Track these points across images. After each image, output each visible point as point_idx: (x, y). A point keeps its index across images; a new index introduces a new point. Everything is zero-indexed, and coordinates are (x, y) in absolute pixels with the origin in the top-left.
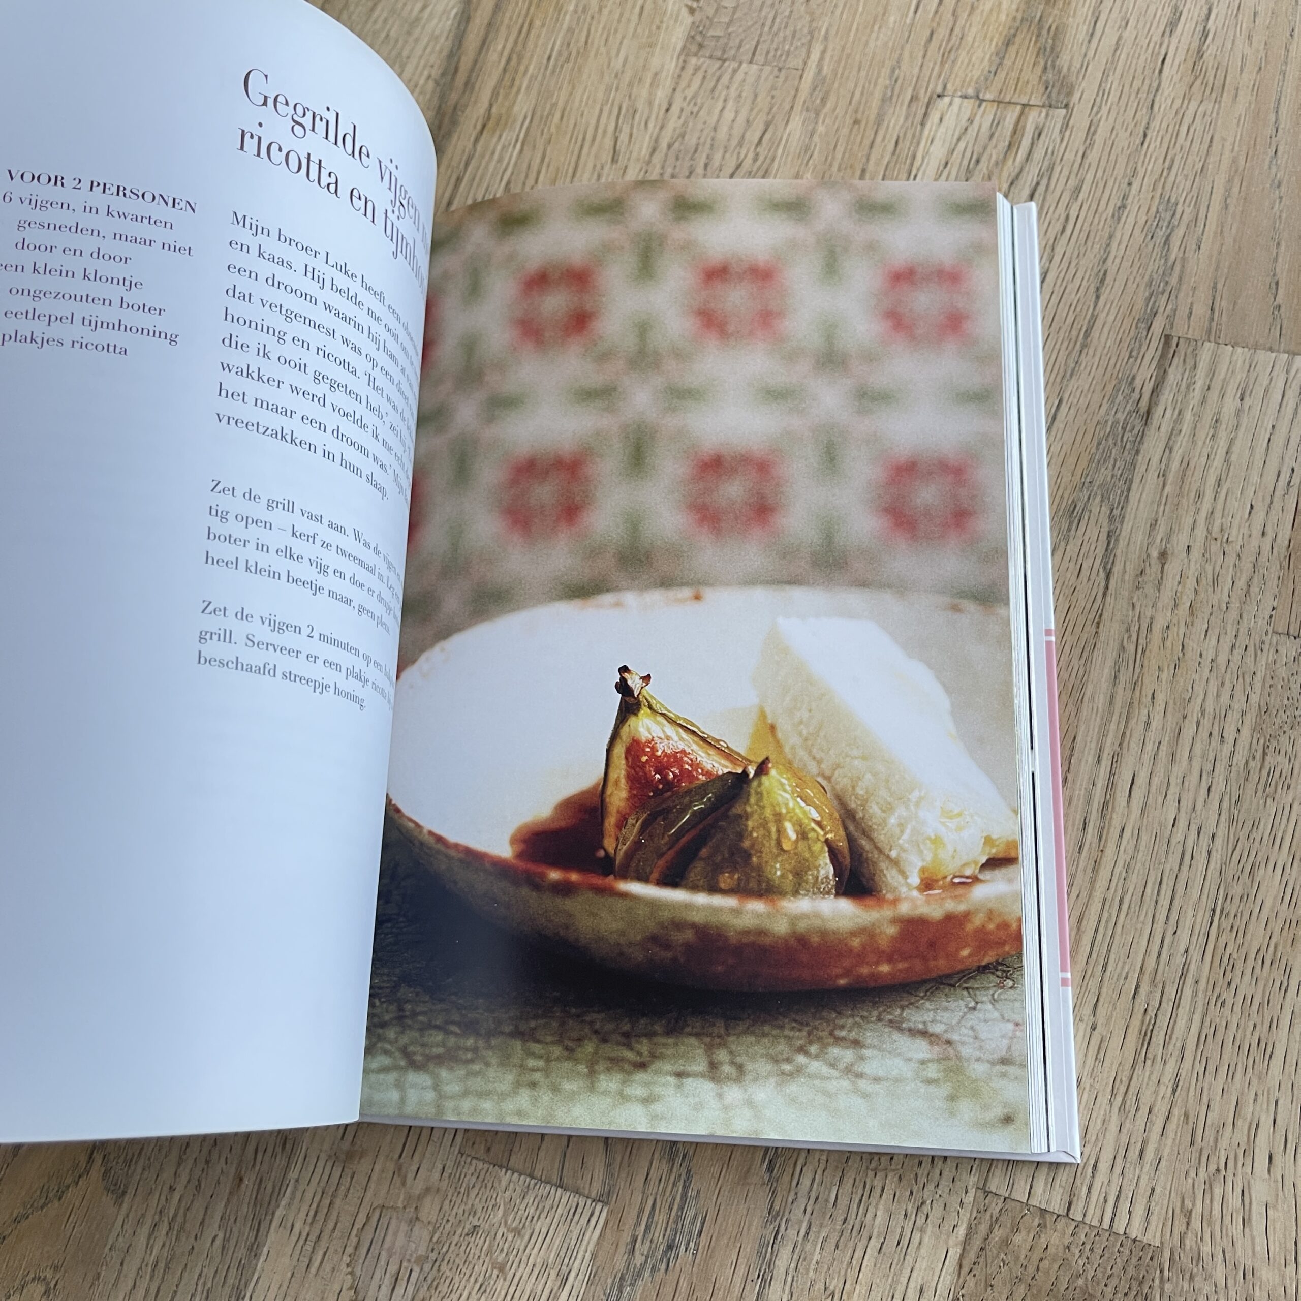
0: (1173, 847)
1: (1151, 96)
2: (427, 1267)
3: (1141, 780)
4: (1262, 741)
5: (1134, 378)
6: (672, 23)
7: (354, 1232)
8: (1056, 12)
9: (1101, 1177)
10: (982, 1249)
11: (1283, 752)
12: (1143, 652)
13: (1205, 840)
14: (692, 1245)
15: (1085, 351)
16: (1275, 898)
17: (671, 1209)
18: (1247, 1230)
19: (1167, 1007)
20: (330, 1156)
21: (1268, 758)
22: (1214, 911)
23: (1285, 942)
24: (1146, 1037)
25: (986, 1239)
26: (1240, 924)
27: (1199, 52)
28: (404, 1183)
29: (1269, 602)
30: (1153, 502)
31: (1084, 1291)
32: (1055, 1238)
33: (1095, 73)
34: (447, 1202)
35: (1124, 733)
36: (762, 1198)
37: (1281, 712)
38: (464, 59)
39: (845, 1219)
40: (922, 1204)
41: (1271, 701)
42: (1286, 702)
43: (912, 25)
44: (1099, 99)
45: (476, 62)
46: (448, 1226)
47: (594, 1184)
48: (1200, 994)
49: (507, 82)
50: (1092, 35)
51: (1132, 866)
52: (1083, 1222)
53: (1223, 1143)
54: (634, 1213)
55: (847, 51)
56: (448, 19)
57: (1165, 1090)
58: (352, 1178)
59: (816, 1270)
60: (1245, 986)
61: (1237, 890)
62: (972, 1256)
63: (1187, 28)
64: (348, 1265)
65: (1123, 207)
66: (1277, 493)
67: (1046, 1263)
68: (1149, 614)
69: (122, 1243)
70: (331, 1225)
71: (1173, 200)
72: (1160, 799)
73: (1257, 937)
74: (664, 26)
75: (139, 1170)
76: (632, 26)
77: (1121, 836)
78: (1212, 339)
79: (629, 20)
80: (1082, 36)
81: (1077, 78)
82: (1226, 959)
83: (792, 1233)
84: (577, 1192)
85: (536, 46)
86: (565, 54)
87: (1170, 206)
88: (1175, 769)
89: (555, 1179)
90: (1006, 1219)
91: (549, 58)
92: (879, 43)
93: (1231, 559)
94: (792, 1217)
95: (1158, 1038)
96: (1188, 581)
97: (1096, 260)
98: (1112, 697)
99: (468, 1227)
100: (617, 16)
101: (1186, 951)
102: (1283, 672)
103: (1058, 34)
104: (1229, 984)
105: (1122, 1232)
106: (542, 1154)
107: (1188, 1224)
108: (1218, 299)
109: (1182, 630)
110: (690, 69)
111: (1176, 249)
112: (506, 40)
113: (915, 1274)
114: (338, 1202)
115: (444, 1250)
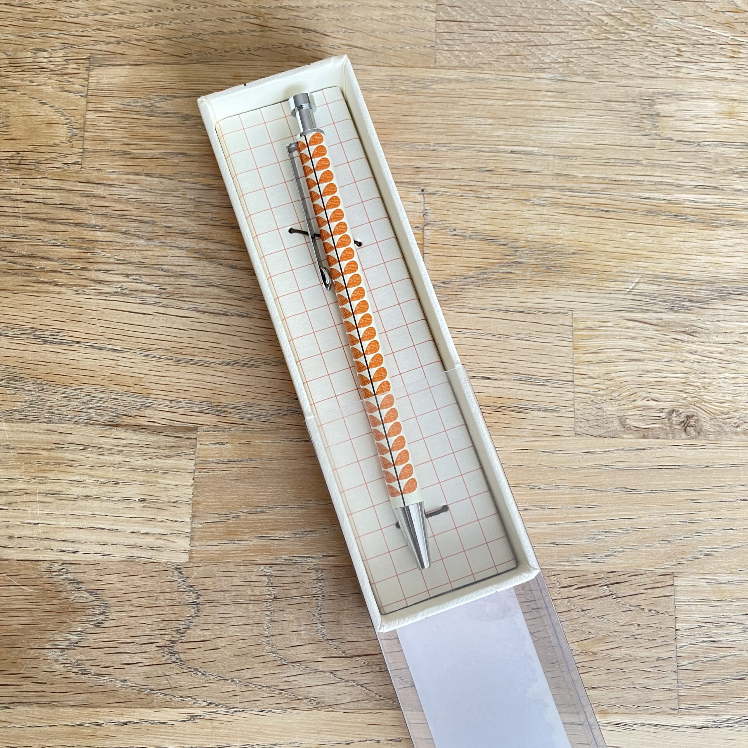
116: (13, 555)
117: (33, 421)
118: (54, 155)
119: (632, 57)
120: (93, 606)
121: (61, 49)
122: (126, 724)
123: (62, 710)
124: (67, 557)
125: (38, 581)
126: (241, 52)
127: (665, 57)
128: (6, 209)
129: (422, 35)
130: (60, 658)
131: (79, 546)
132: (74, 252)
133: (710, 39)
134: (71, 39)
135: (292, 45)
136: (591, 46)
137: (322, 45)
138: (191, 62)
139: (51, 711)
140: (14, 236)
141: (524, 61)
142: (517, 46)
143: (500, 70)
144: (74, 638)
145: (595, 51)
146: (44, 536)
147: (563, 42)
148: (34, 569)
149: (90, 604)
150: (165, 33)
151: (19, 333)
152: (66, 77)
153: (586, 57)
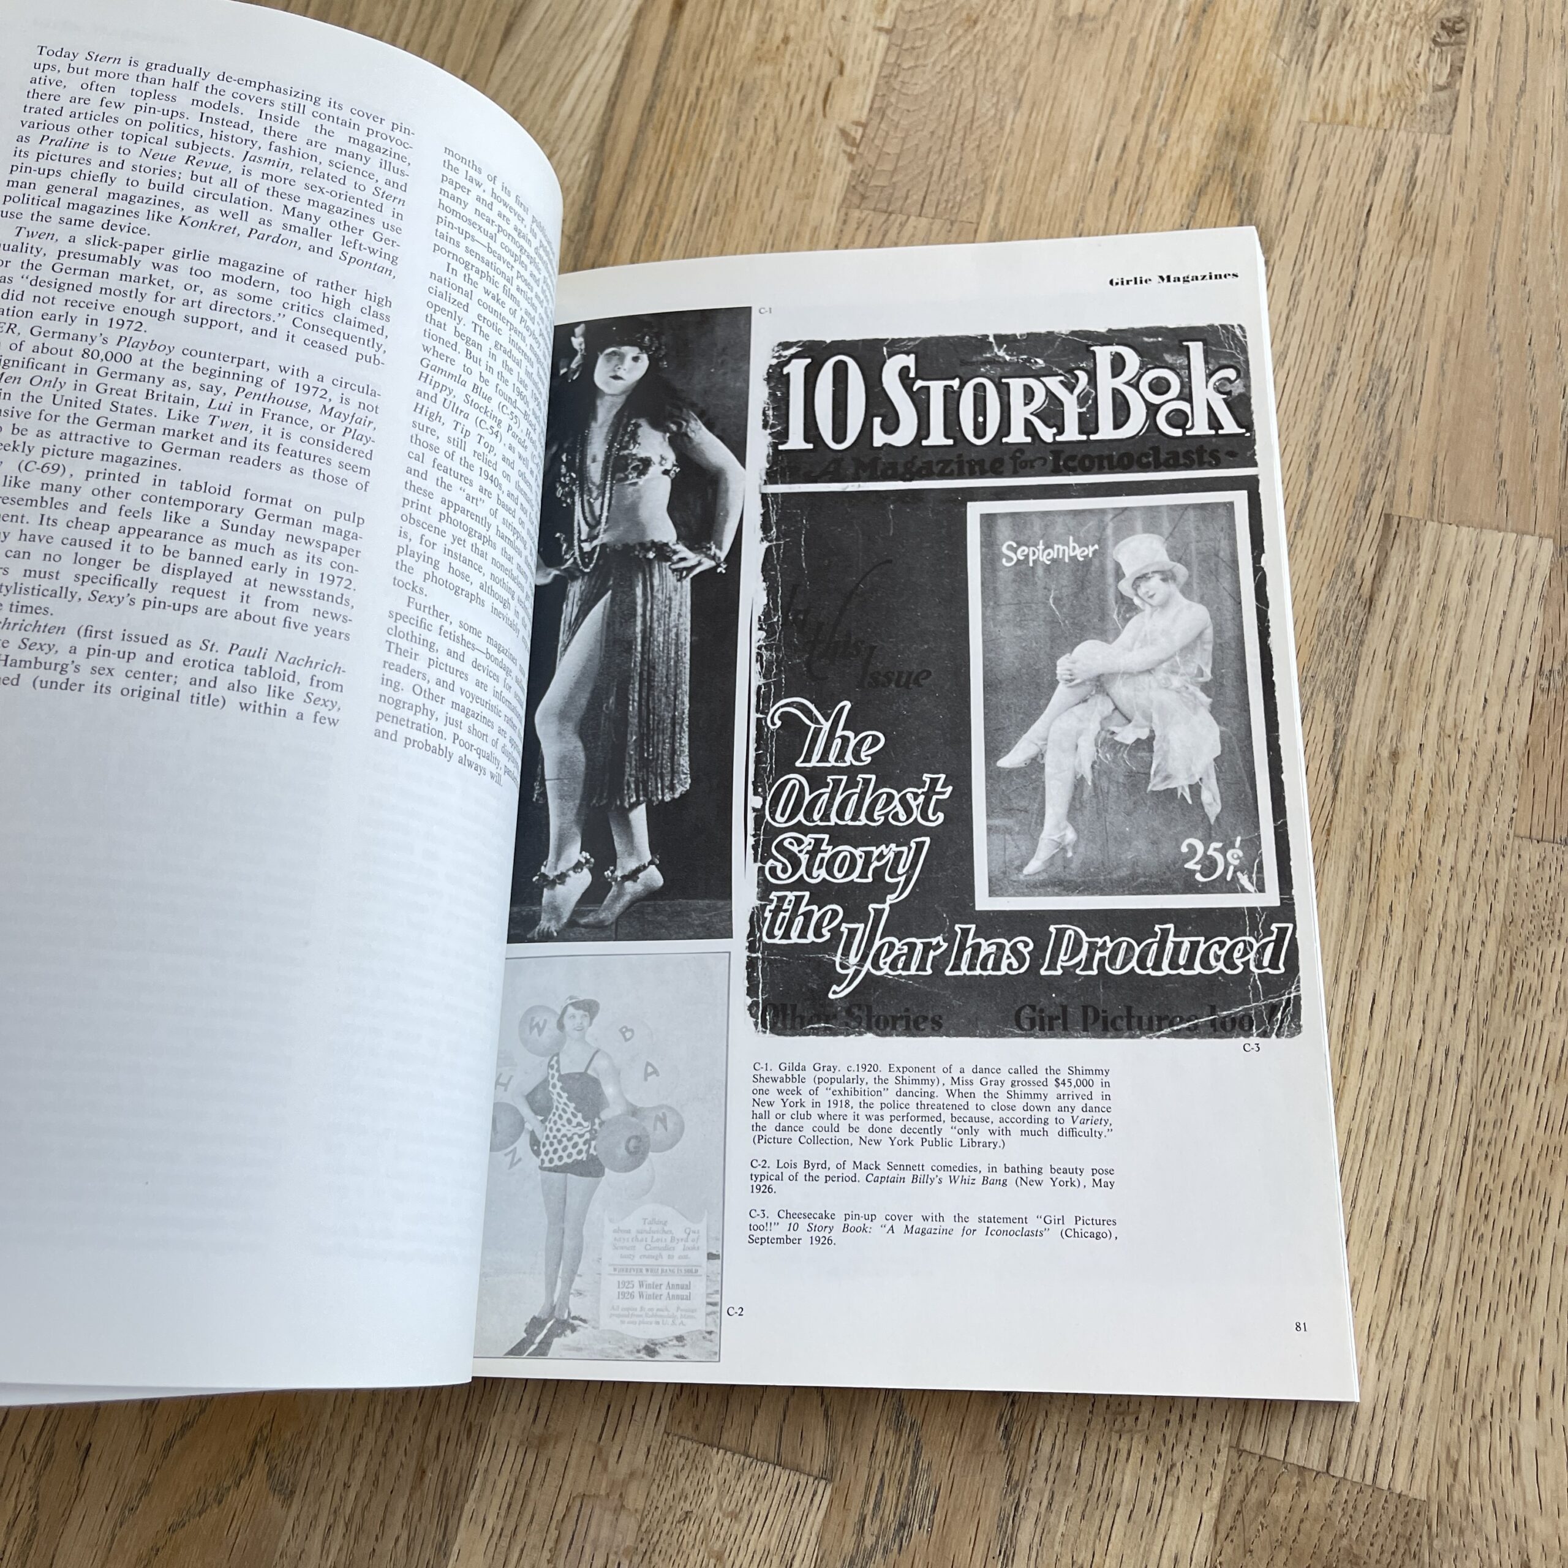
0: (1419, 1071)
1: (1357, 252)
2: (637, 1559)
3: (1383, 1000)
4: (1508, 954)
5: (1353, 562)
6: (829, 172)
7: (554, 1522)
8: (1250, 159)
9: (1361, 1430)
10: (1239, 1512)
11: (1531, 966)
12: (1378, 860)
13: (1453, 1062)
14: (926, 1522)
15: (1299, 533)
16: (1530, 1122)
17: (901, 1483)
18: (1517, 1479)
19: (1422, 1244)
20: (521, 1443)
21: (1516, 972)
22: (1466, 1138)
23: (1543, 1169)
24: (1402, 1277)
25: (1242, 1502)
26: (1495, 1152)
27: (1407, 201)
28: (605, 1468)
29: (1508, 803)
30: (1380, 696)
31: (1349, 1551)
32: (1316, 1496)
33: (1295, 226)
34: (655, 1487)
35: (1362, 949)
36: (1000, 1467)
37: (1527, 923)
38: (599, 213)
39: (1091, 1487)
40: (1173, 1466)
41: (1517, 910)
42: (1531, 911)
43: (1094, 174)
44: (1301, 256)
45: (613, 216)
46: (657, 1514)
47: (815, 1460)
48: (1457, 1229)
49: (648, 239)
50: (1290, 184)
51: (1377, 1093)
52: (1344, 1478)
53: (1488, 1388)
54: (861, 1489)
55: (1026, 202)
56: (579, 168)
57: (1425, 1334)
58: (548, 1465)
59: (1062, 1543)
60: (1504, 1220)
61: (1489, 1116)
62: (1228, 1519)
63: (1393, 175)
64: (549, 1561)
65: (1333, 373)
66: (1512, 684)
67: (1306, 1525)
68: (1382, 819)
69: (293, 1549)
70: (527, 1518)
71: (1385, 367)
72: (1404, 1021)
73: (1513, 1165)
74: (821, 175)
75: (308, 1467)
76: (786, 176)
77: (1364, 1061)
78: (1435, 517)
79: (782, 169)
80: (1280, 184)
81: (1277, 231)
82: (1481, 1191)
83: (1033, 1504)
84: (797, 1469)
85: (679, 198)
86: (713, 206)
87: (1384, 373)
88: (1418, 986)
89: (772, 1455)
90: (1263, 1480)
91: (695, 211)
92: (1060, 193)
93: (1467, 757)
94: (1033, 1487)
95: (1415, 1278)
96: (1423, 783)
97: (1308, 432)
98: (1347, 911)
99: (679, 1513)
100: (768, 164)
101: (1440, 1183)
102: (1527, 879)
103: (1253, 183)
104: (1486, 1217)
105: (1385, 1487)
106: (756, 1429)
107: (1455, 1475)
108: (1439, 473)
109: (1418, 836)
110: (852, 224)
111: (1392, 420)
112: (646, 191)
113: (1168, 1541)
114: (534, 1493)
115: (655, 1539)
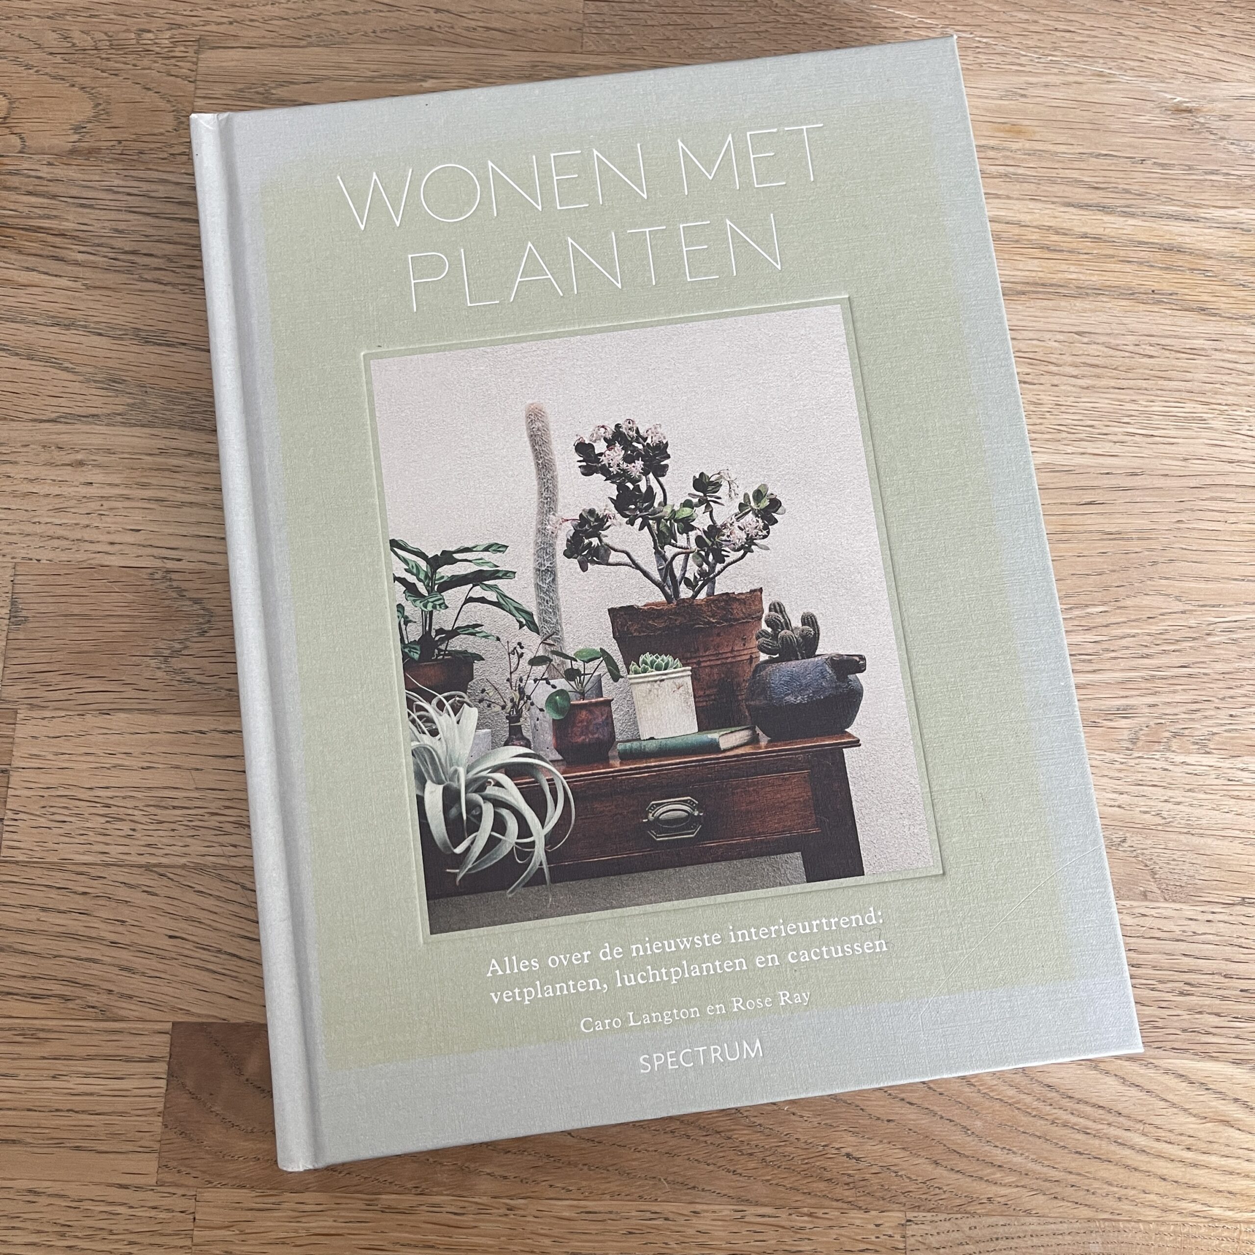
116: (115, 561)
117: (135, 425)
118: (159, 145)
119: (803, 43)
120: (198, 615)
121: (167, 30)
122: (230, 732)
123: (164, 717)
124: (170, 565)
125: (141, 589)
126: (366, 34)
127: (841, 42)
128: (107, 203)
129: (567, 16)
130: (163, 666)
131: (183, 553)
132: (180, 249)
133: (893, 21)
134: (179, 19)
135: (422, 27)
136: (757, 30)
137: (456, 27)
138: (310, 45)
139: (154, 718)
140: (117, 231)
141: (682, 47)
142: (675, 29)
143: (654, 56)
144: (178, 646)
145: (763, 35)
146: (149, 543)
147: (727, 25)
148: (136, 576)
149: (194, 613)
150: (284, 13)
151: (121, 333)
152: (173, 61)
153: (752, 42)
